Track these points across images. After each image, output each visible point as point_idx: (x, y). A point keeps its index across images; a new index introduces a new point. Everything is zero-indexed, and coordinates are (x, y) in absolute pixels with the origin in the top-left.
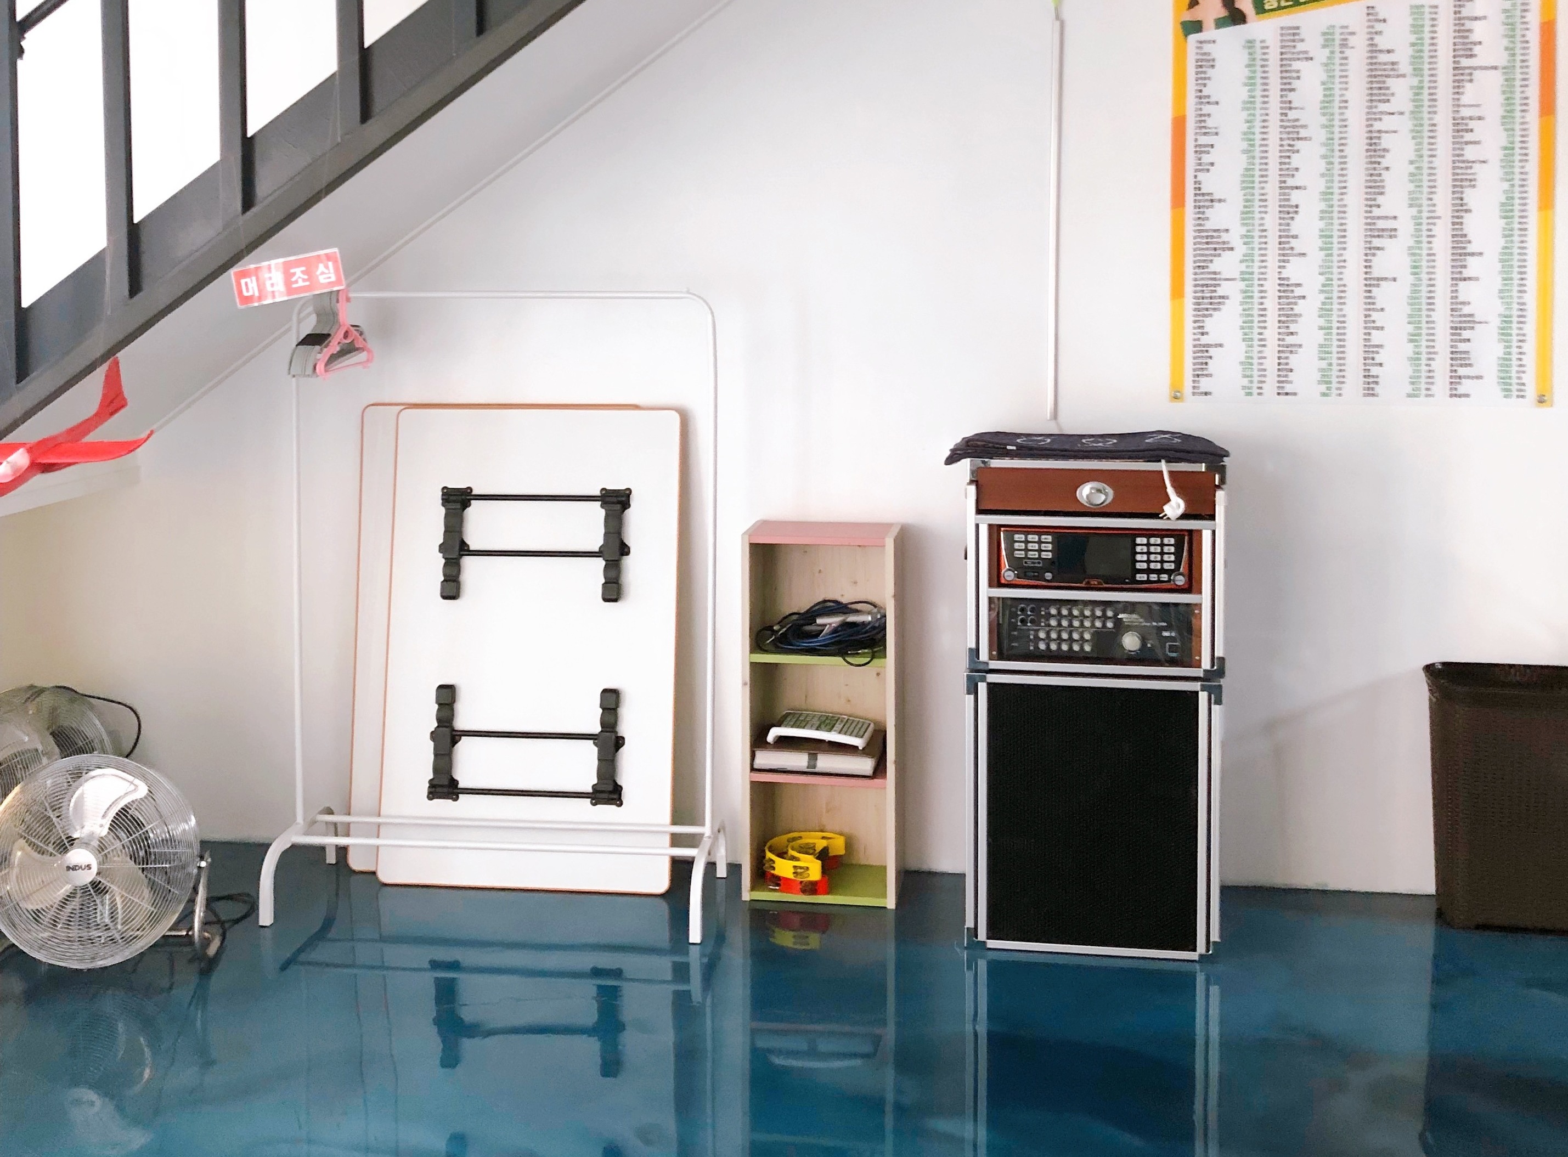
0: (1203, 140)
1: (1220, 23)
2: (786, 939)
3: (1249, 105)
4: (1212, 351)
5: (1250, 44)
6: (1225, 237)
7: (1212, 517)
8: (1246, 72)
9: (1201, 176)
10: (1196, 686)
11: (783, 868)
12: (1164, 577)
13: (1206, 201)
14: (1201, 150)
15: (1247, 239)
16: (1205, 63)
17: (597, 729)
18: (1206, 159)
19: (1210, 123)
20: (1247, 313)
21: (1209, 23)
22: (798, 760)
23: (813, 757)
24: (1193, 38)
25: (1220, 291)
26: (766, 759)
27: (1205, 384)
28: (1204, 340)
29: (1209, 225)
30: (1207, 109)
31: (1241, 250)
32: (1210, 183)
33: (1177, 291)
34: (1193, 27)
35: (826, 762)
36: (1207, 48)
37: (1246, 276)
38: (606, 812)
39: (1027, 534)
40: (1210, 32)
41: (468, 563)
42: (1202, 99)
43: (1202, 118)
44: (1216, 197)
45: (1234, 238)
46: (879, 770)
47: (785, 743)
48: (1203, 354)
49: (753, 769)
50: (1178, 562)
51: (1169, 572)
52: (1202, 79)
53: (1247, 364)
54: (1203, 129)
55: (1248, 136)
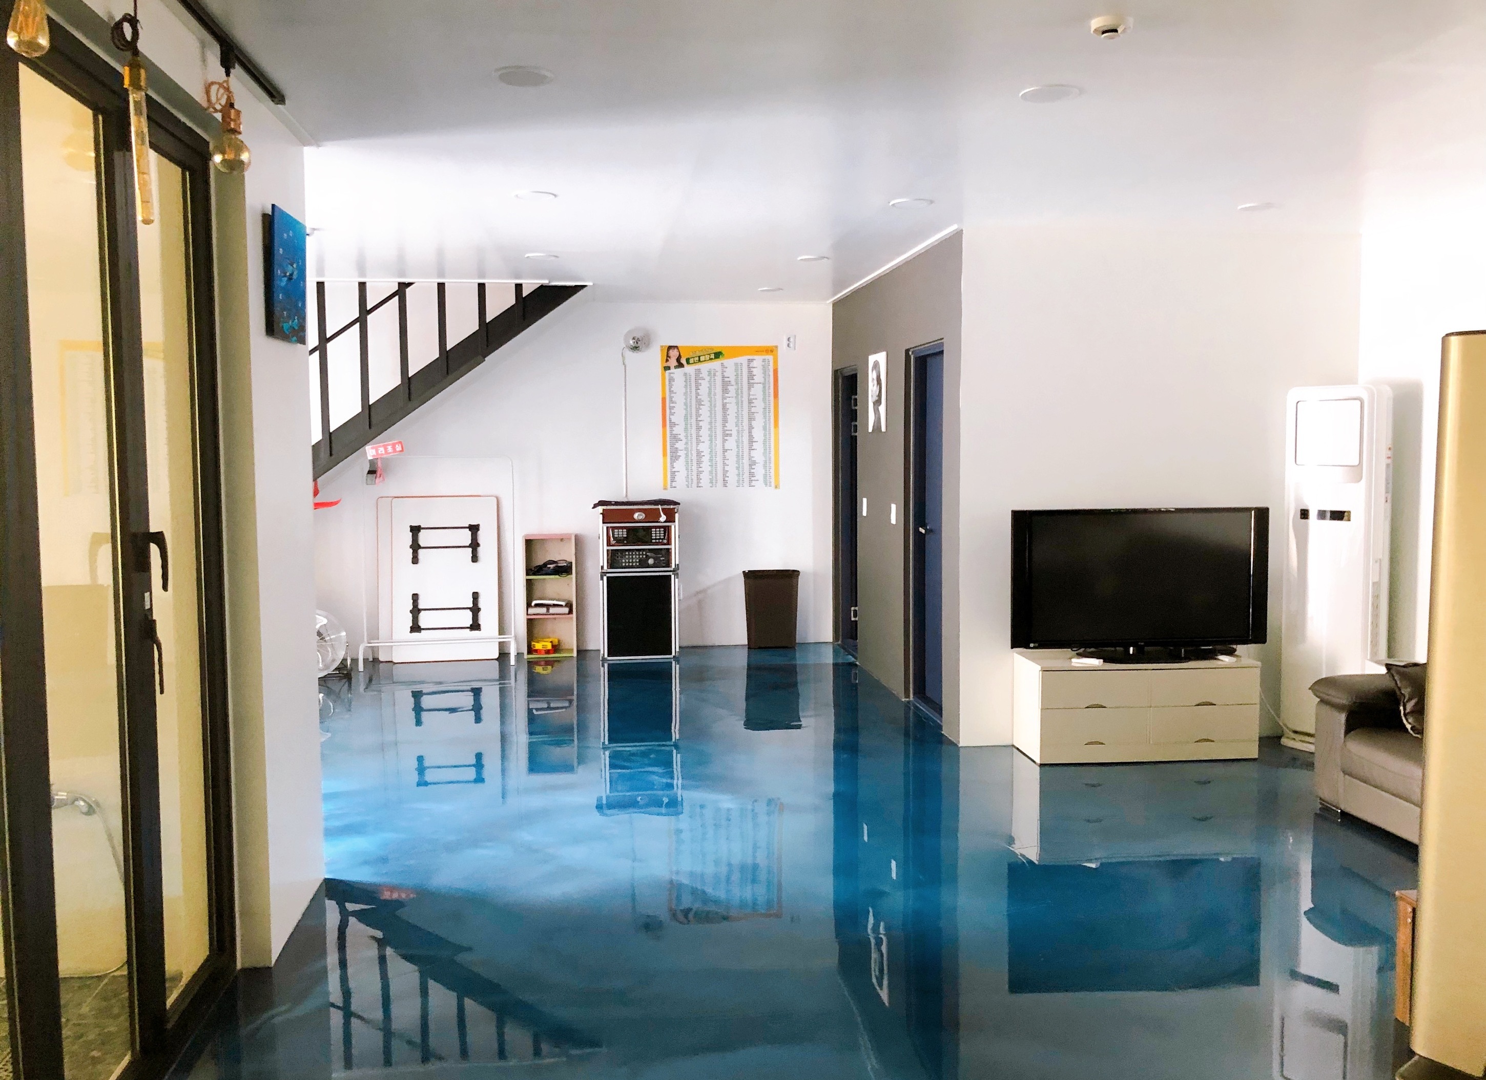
0: (672, 405)
1: (676, 367)
3: (685, 394)
4: (676, 474)
6: (679, 436)
7: (675, 522)
8: (684, 383)
9: (671, 417)
10: (671, 573)
11: (538, 646)
12: (661, 541)
13: (673, 425)
14: (671, 408)
15: (686, 437)
16: (671, 380)
17: (471, 605)
18: (673, 411)
19: (673, 400)
20: (687, 462)
21: (672, 367)
22: (544, 610)
23: (548, 610)
24: (668, 372)
25: (678, 454)
26: (531, 611)
27: (674, 484)
28: (674, 470)
29: (674, 432)
30: (672, 395)
31: (684, 441)
32: (674, 419)
33: (665, 454)
34: (667, 368)
35: (552, 610)
37: (686, 449)
38: (475, 633)
39: (618, 529)
40: (673, 370)
41: (421, 551)
42: (671, 392)
43: (671, 398)
44: (676, 423)
45: (682, 437)
46: (571, 612)
47: (537, 605)
48: (673, 474)
50: (664, 536)
51: (662, 539)
52: (671, 387)
53: (687, 477)
54: (671, 401)
55: (686, 404)
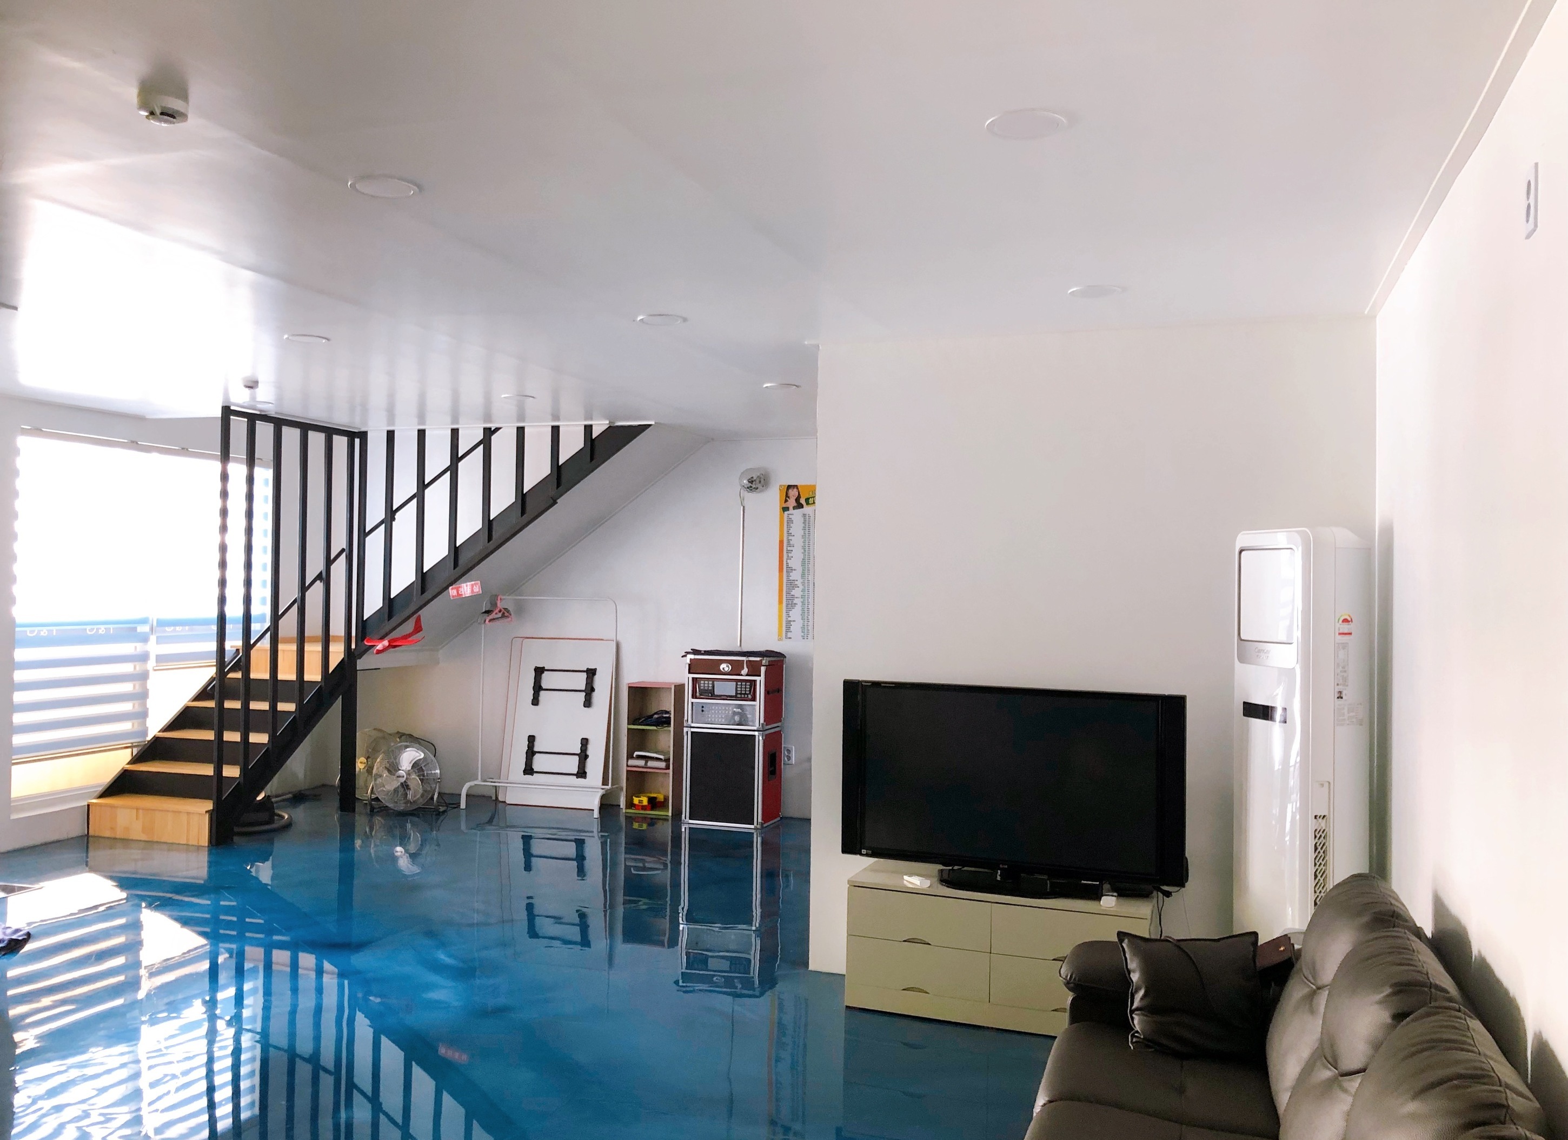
0: (789, 548)
1: (794, 508)
2: (636, 825)
3: (803, 537)
4: (792, 623)
5: (804, 515)
6: (796, 583)
7: (760, 676)
8: (803, 525)
9: (788, 561)
10: (756, 733)
12: (746, 696)
13: (790, 570)
14: (788, 552)
15: (803, 583)
16: (790, 521)
17: (579, 751)
18: (790, 555)
19: (791, 542)
20: (803, 610)
21: (791, 508)
22: (642, 763)
23: (646, 763)
24: (786, 513)
25: (795, 602)
26: (631, 762)
27: (789, 635)
28: (789, 619)
29: (791, 578)
30: (790, 538)
31: (801, 587)
32: (791, 564)
33: (780, 602)
34: (785, 509)
35: (650, 764)
36: (790, 516)
37: (803, 597)
38: (581, 781)
39: (704, 681)
40: (791, 511)
41: (542, 693)
42: (789, 534)
43: (789, 541)
44: (793, 568)
45: (799, 583)
46: (668, 768)
47: (639, 757)
48: (789, 623)
49: (627, 766)
50: (750, 691)
51: (747, 694)
52: (789, 527)
53: (803, 628)
54: (789, 545)
55: (804, 548)
